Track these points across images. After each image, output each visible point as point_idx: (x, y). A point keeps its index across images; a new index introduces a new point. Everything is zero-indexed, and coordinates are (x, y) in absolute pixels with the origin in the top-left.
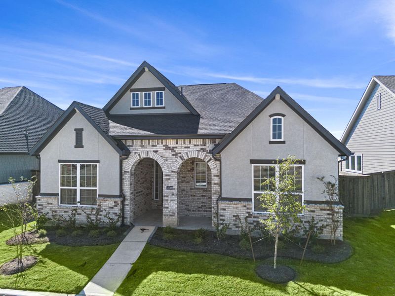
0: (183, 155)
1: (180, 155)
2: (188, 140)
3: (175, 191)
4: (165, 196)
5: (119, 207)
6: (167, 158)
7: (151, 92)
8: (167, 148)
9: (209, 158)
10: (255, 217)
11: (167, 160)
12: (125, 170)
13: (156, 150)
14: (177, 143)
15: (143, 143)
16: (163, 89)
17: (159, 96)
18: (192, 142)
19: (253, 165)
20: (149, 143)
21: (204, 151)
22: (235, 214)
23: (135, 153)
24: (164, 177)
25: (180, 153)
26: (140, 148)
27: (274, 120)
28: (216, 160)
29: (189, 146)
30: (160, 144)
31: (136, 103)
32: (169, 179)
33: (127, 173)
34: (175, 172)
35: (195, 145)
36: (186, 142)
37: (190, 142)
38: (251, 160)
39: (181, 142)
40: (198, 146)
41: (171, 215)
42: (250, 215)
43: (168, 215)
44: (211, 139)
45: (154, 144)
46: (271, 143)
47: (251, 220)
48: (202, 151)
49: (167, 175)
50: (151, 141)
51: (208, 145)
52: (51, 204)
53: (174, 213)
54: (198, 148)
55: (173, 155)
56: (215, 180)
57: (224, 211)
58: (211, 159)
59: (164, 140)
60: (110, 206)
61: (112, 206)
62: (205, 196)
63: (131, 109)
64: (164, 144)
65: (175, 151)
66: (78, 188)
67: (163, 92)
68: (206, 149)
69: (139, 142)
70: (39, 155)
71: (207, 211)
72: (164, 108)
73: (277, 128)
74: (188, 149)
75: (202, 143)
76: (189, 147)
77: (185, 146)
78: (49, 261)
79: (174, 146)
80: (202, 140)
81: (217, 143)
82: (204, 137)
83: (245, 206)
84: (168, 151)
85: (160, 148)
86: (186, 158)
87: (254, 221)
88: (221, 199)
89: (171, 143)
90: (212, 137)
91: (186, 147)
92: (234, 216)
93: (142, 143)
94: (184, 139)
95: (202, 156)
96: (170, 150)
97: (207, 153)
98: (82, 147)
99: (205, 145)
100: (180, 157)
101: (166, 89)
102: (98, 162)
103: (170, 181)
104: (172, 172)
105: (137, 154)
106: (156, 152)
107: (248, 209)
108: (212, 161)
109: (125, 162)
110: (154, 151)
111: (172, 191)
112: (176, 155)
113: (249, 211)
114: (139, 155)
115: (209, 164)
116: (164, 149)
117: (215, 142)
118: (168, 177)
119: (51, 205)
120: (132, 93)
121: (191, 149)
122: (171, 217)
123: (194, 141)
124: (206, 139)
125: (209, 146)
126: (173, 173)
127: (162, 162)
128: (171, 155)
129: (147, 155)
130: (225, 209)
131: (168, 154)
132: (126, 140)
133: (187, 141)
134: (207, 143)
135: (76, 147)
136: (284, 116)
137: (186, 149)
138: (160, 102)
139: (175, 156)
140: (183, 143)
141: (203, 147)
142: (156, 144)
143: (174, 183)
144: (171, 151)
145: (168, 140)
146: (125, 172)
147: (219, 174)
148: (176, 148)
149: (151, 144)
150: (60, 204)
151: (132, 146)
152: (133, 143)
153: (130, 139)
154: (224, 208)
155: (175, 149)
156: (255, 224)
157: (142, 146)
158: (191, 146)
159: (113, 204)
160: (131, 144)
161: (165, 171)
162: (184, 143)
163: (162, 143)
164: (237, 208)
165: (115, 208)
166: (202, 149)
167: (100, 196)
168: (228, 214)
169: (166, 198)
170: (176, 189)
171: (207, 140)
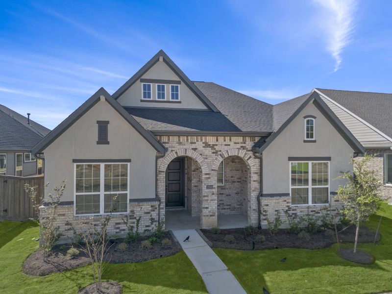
0: (224, 153)
1: (220, 153)
2: (229, 137)
3: (215, 191)
4: (204, 196)
5: (157, 211)
6: (207, 156)
7: (165, 85)
8: (207, 145)
9: (249, 156)
10: (293, 210)
11: (206, 158)
12: (160, 170)
13: (195, 147)
14: (217, 140)
15: (181, 139)
16: (179, 83)
17: (175, 90)
18: (232, 139)
19: (290, 162)
20: (187, 140)
21: (243, 149)
22: (277, 209)
23: (172, 151)
24: (204, 176)
25: (220, 151)
26: (177, 145)
27: (308, 121)
28: (256, 157)
29: (229, 143)
30: (200, 141)
31: (147, 94)
32: (209, 178)
33: (162, 173)
34: (215, 170)
35: (235, 143)
36: (226, 140)
37: (230, 140)
38: (289, 158)
39: (221, 139)
40: (238, 143)
41: (211, 216)
42: (289, 209)
43: (208, 216)
44: (251, 137)
45: (193, 141)
46: (305, 141)
47: (291, 212)
48: (242, 148)
49: (206, 174)
50: (189, 137)
51: (247, 143)
52: (64, 215)
53: (214, 213)
54: (239, 146)
55: (213, 153)
56: (255, 177)
57: (267, 207)
58: (250, 157)
59: (203, 137)
60: (146, 211)
61: (148, 211)
62: (223, 194)
63: (142, 101)
64: (203, 141)
65: (215, 149)
66: (102, 193)
67: (179, 85)
68: (245, 147)
69: (176, 138)
70: (43, 153)
71: (225, 209)
72: (180, 102)
73: (310, 129)
74: (229, 147)
75: (242, 141)
76: (229, 145)
77: (225, 143)
78: (132, 284)
79: (214, 143)
80: (242, 137)
81: (256, 141)
82: (245, 135)
83: (285, 201)
84: (208, 149)
85: (199, 145)
86: (226, 156)
87: (293, 214)
88: (261, 195)
89: (211, 140)
90: (252, 135)
91: (226, 145)
92: (276, 211)
93: (179, 140)
94: (225, 136)
95: (242, 154)
96: (210, 147)
97: (247, 151)
98: (108, 143)
99: (245, 143)
100: (220, 155)
101: (182, 82)
102: (129, 161)
103: (209, 180)
104: (213, 170)
105: (173, 152)
106: (195, 149)
107: (287, 203)
108: (251, 159)
109: (160, 161)
110: (193, 149)
111: (212, 190)
112: (216, 153)
113: (288, 204)
114: (176, 153)
115: (249, 162)
116: (204, 147)
117: (255, 140)
118: (208, 176)
119: (63, 217)
120: (142, 84)
121: (232, 146)
122: (211, 217)
123: (234, 139)
124: (246, 136)
125: (249, 144)
126: (213, 172)
127: (201, 161)
128: (210, 153)
129: (186, 153)
130: (267, 205)
131: (208, 151)
132: (160, 136)
133: (227, 138)
134: (247, 141)
135: (98, 143)
136: (315, 118)
137: (227, 147)
138: (175, 95)
139: (214, 154)
140: (223, 141)
141: (243, 145)
142: (196, 141)
143: (214, 182)
144: (210, 149)
145: (207, 137)
146: (160, 172)
147: (259, 171)
148: (217, 145)
149: (189, 141)
150: (75, 215)
151: (168, 143)
152: (169, 139)
153: (166, 136)
154: (267, 203)
155: (215, 147)
156: (293, 216)
157: (180, 143)
158: (232, 143)
159: (150, 209)
160: (167, 141)
161: (205, 169)
162: (225, 140)
163: (202, 140)
164: (278, 202)
165: (152, 213)
166: (242, 147)
167: (131, 200)
168: (271, 209)
169: (206, 198)
170: (216, 188)
171: (247, 138)
